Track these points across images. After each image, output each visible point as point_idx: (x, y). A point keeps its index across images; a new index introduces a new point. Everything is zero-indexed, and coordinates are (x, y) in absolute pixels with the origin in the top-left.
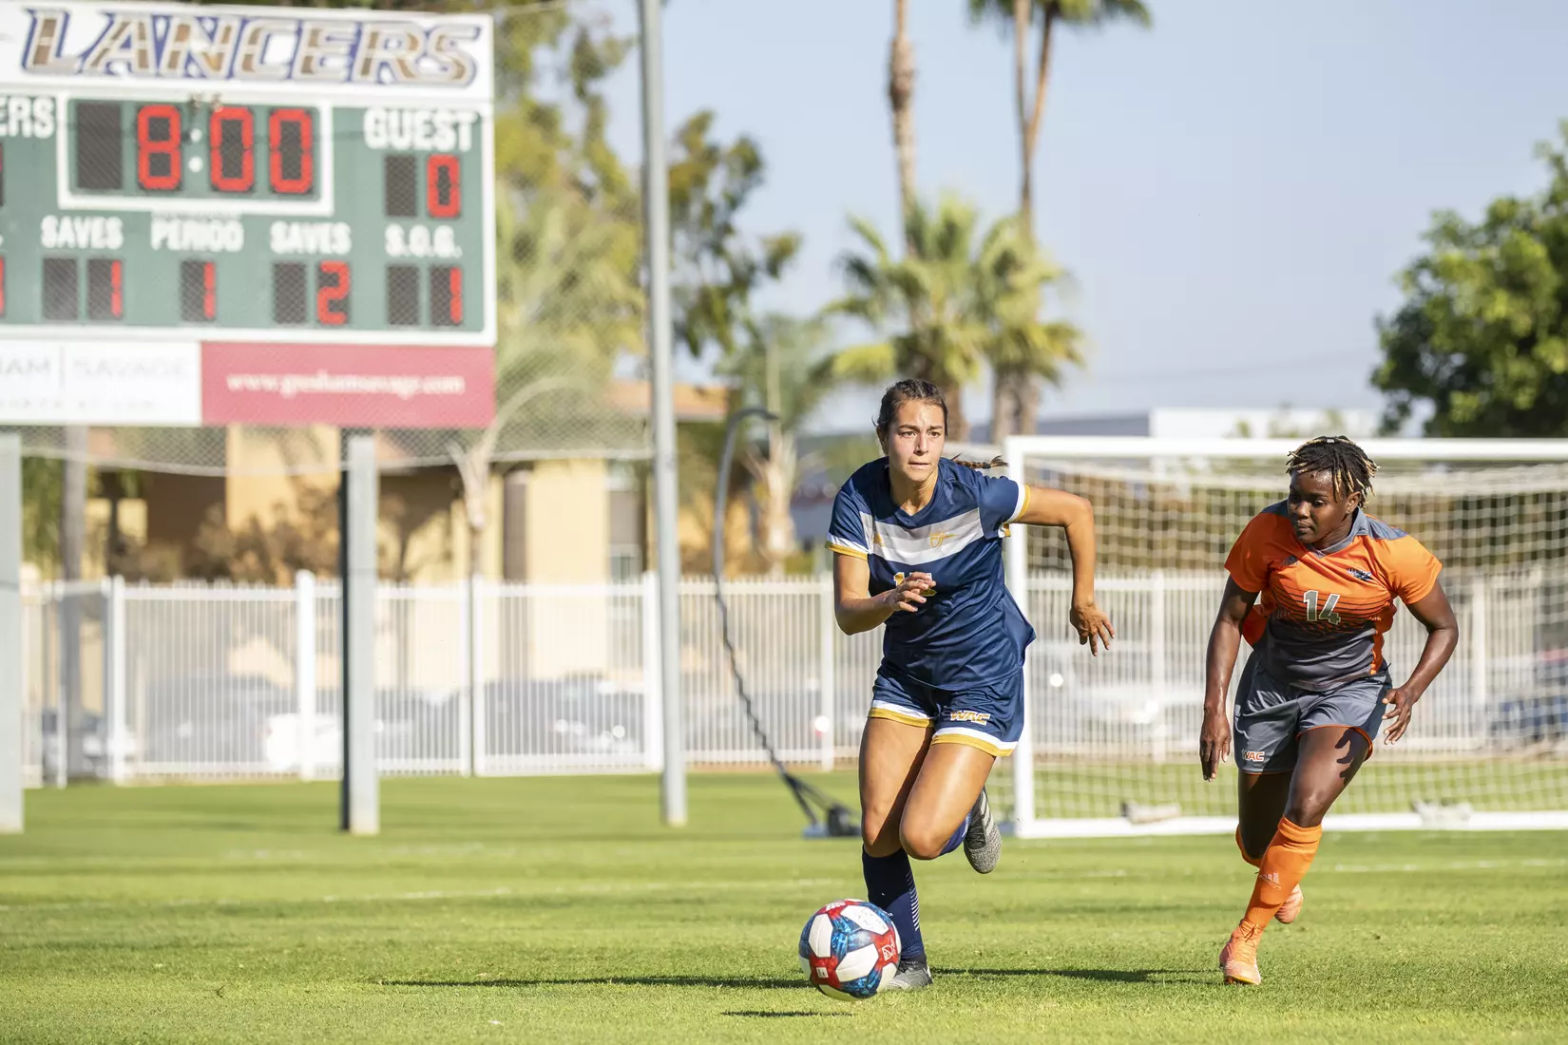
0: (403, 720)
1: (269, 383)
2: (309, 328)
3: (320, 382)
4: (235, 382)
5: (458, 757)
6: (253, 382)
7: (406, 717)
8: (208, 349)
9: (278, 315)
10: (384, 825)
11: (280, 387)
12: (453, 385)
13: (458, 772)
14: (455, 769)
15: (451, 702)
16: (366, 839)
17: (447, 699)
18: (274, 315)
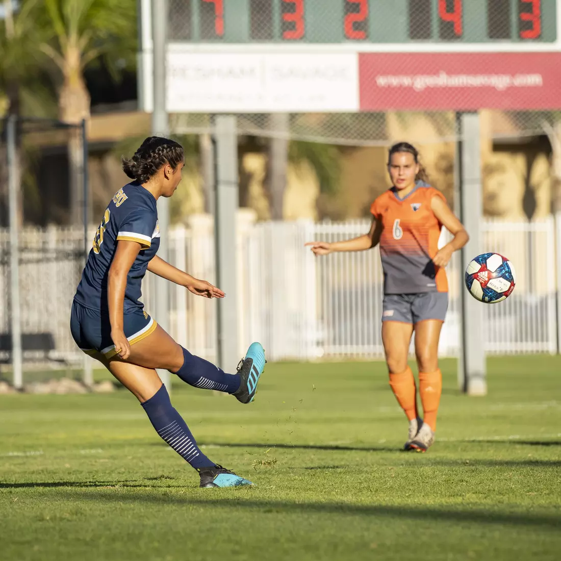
0: (507, 316)
1: (406, 81)
2: (433, 42)
3: (443, 80)
4: (382, 81)
5: (547, 340)
6: (394, 81)
7: (510, 313)
8: (364, 58)
9: (412, 33)
10: (490, 390)
11: (413, 84)
12: (534, 80)
13: (548, 352)
14: (545, 349)
15: (542, 303)
16: (478, 399)
17: (539, 301)
18: (408, 33)
